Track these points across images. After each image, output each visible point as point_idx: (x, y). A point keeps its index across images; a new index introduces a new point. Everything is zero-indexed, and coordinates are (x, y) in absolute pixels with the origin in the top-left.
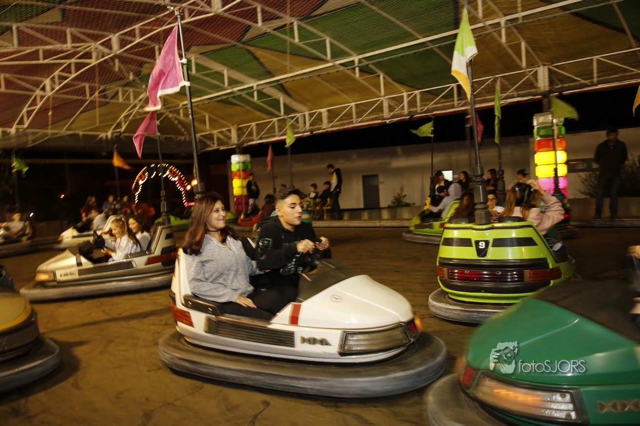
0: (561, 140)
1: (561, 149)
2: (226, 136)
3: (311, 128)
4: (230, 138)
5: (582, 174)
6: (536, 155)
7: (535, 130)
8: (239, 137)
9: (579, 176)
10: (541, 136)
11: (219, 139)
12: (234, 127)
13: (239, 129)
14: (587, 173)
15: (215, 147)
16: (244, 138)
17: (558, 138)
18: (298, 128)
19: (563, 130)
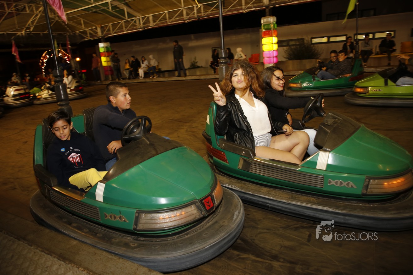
0: (275, 31)
1: (274, 36)
2: (94, 32)
3: (144, 25)
4: (97, 33)
5: (285, 48)
6: (262, 39)
7: (262, 26)
8: (102, 32)
9: (284, 49)
10: (265, 29)
11: (90, 34)
12: (99, 26)
13: (102, 28)
14: (287, 47)
15: (89, 38)
16: (105, 33)
17: (273, 30)
18: (136, 26)
19: (276, 25)
